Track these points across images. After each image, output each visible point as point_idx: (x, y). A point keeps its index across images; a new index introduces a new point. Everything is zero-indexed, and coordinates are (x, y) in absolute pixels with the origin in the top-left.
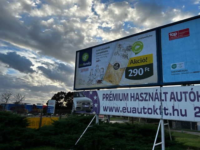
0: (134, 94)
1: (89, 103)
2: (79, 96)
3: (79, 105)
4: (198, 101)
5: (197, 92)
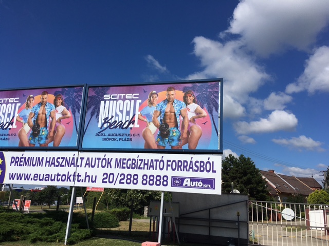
0: (50, 158)
4: (108, 167)
5: (109, 159)
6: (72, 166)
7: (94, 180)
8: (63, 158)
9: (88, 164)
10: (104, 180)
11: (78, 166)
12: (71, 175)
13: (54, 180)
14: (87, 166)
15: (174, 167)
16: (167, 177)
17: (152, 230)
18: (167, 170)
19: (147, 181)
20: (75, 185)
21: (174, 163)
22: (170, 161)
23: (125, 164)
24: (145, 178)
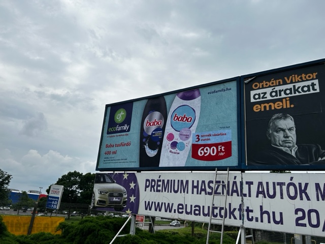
0: (198, 181)
1: (120, 195)
2: (105, 182)
3: (103, 196)
4: (301, 199)
6: (235, 194)
7: (278, 219)
8: (217, 182)
10: (300, 222)
11: (245, 195)
12: (235, 209)
13: (208, 215)
14: (261, 196)
20: (245, 226)
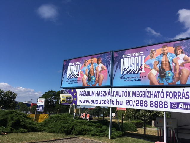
0: (97, 92)
2: (64, 93)
3: (64, 99)
4: (128, 96)
5: (128, 92)
6: (109, 96)
7: (121, 103)
8: (104, 92)
9: (117, 95)
10: (127, 104)
11: (112, 96)
12: (109, 101)
13: (100, 103)
14: (117, 96)
15: (171, 96)
16: (167, 102)
17: (159, 135)
18: (166, 98)
19: (153, 105)
20: (112, 106)
21: (171, 94)
22: (168, 92)
23: (138, 94)
24: (152, 103)
